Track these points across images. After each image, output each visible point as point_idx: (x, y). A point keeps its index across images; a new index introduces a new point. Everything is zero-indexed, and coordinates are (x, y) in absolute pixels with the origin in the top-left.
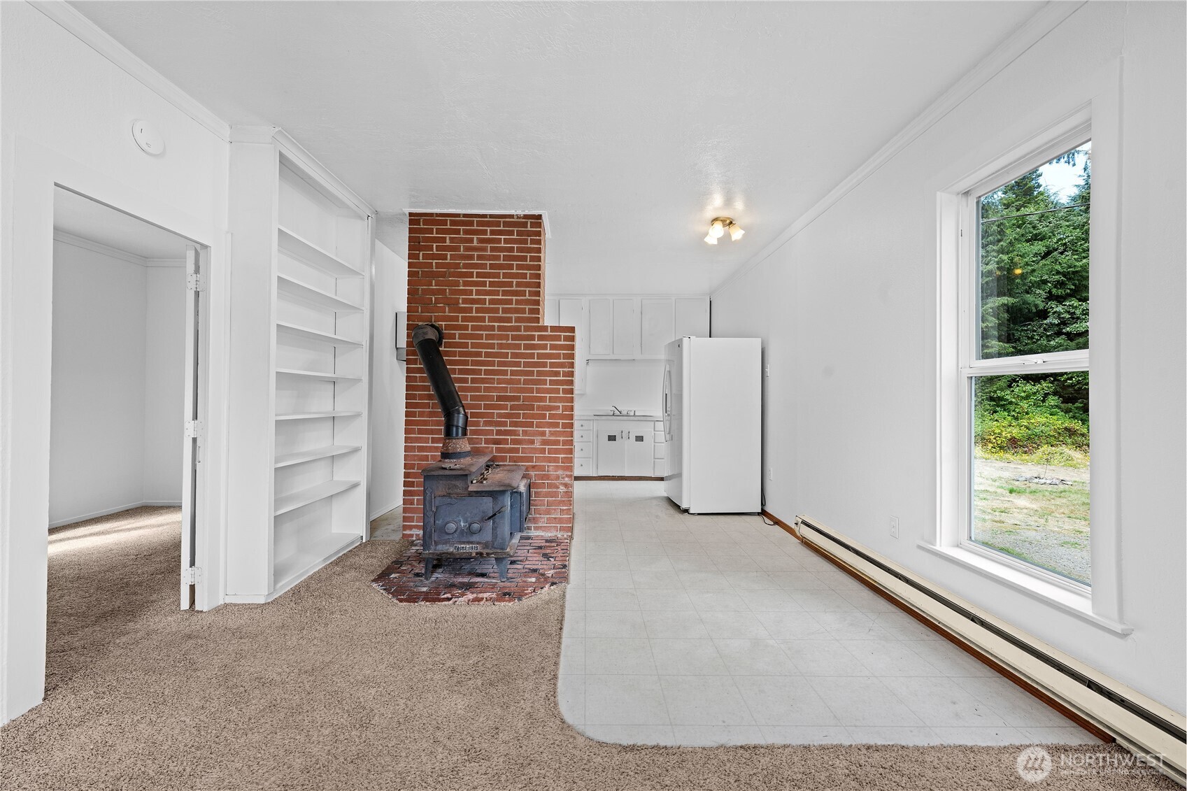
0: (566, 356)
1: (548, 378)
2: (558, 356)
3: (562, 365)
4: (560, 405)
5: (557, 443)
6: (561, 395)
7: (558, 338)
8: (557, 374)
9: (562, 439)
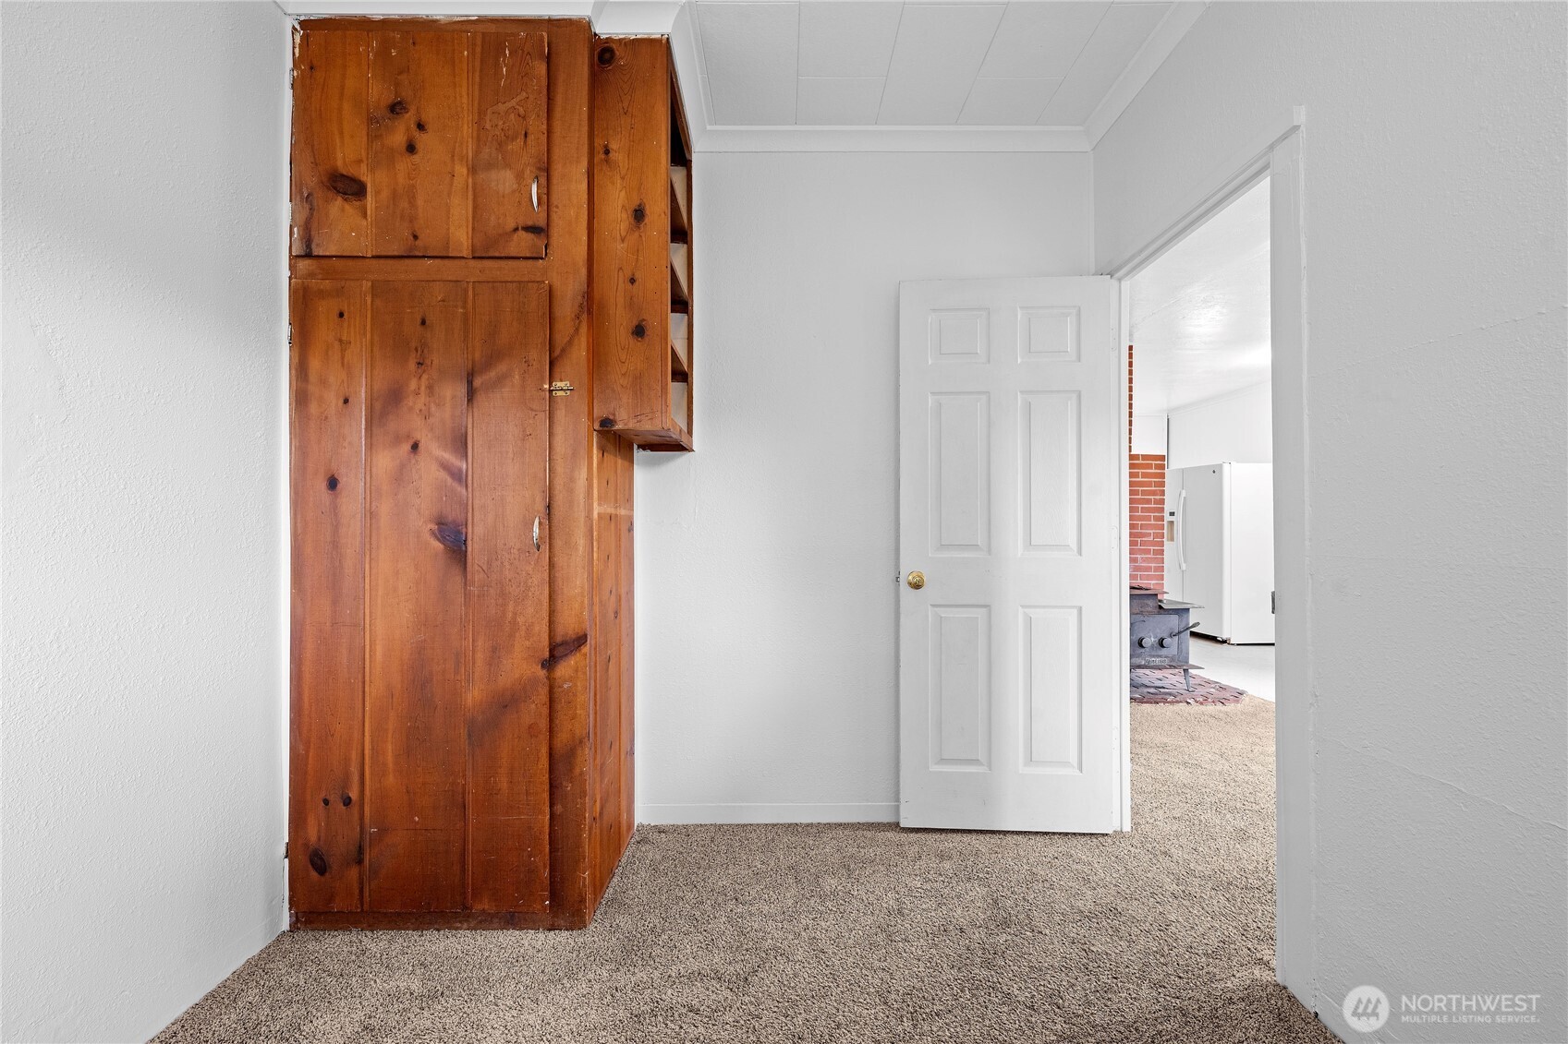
0: (1157, 484)
1: (1140, 506)
2: (1149, 484)
3: (1154, 493)
4: (1152, 531)
5: (1149, 569)
6: (1152, 522)
7: (1149, 466)
8: (1148, 501)
9: (1153, 565)
